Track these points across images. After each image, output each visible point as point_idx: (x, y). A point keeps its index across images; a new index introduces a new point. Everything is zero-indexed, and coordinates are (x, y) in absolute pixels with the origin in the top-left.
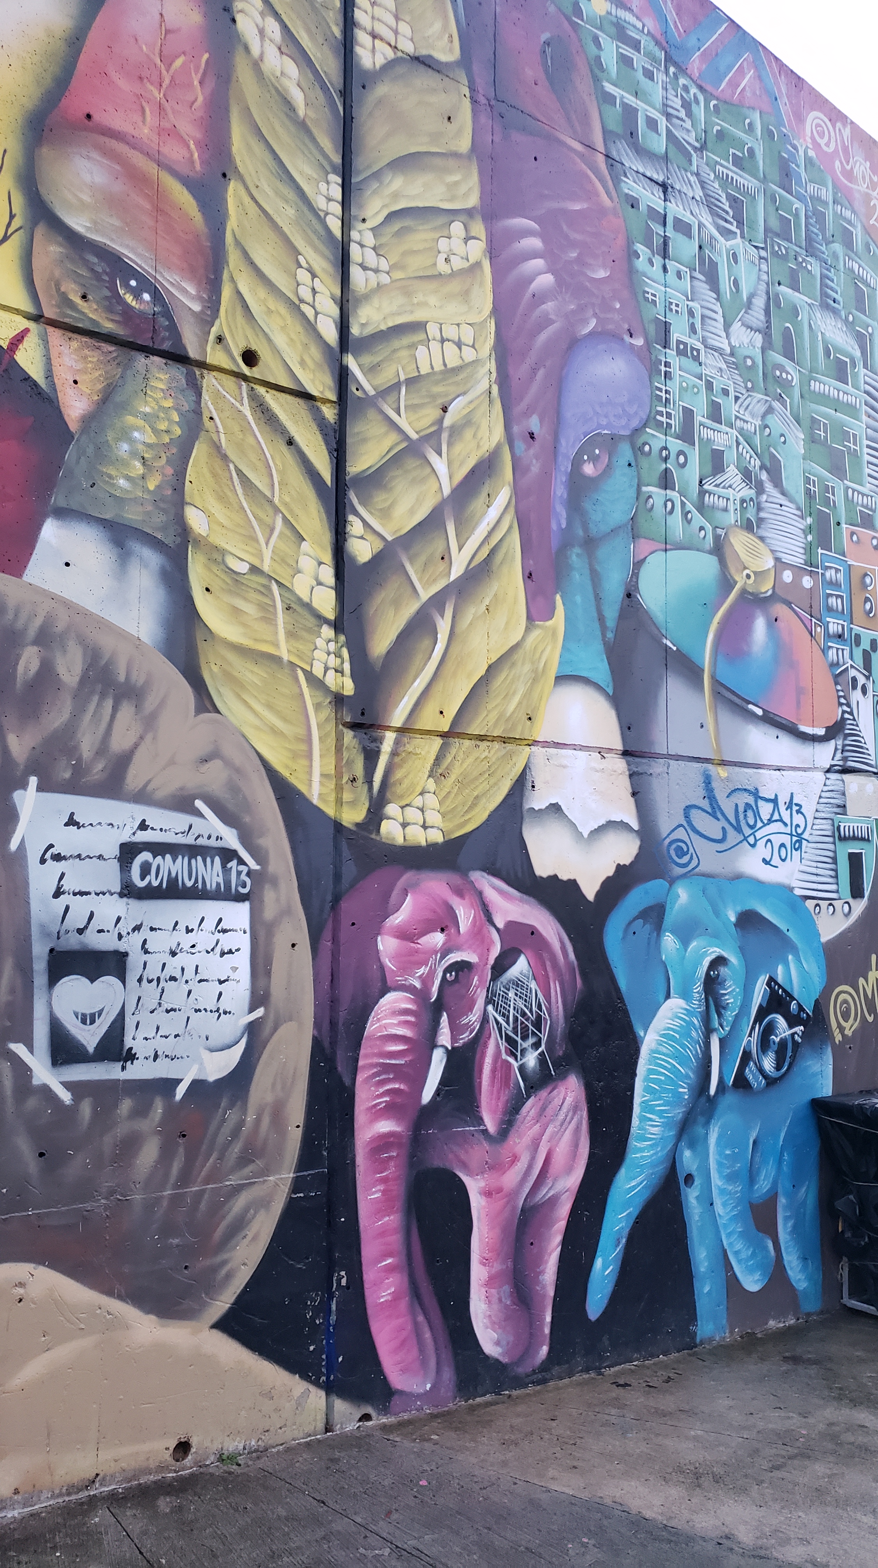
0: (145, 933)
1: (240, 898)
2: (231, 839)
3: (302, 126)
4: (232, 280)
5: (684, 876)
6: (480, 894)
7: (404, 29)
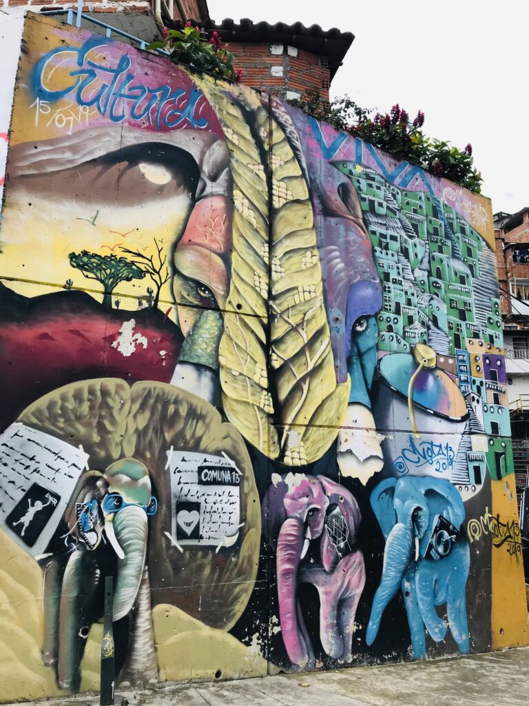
0: (206, 496)
1: (236, 485)
2: (233, 465)
3: (256, 231)
4: (234, 283)
5: (403, 476)
6: (321, 483)
7: (289, 192)
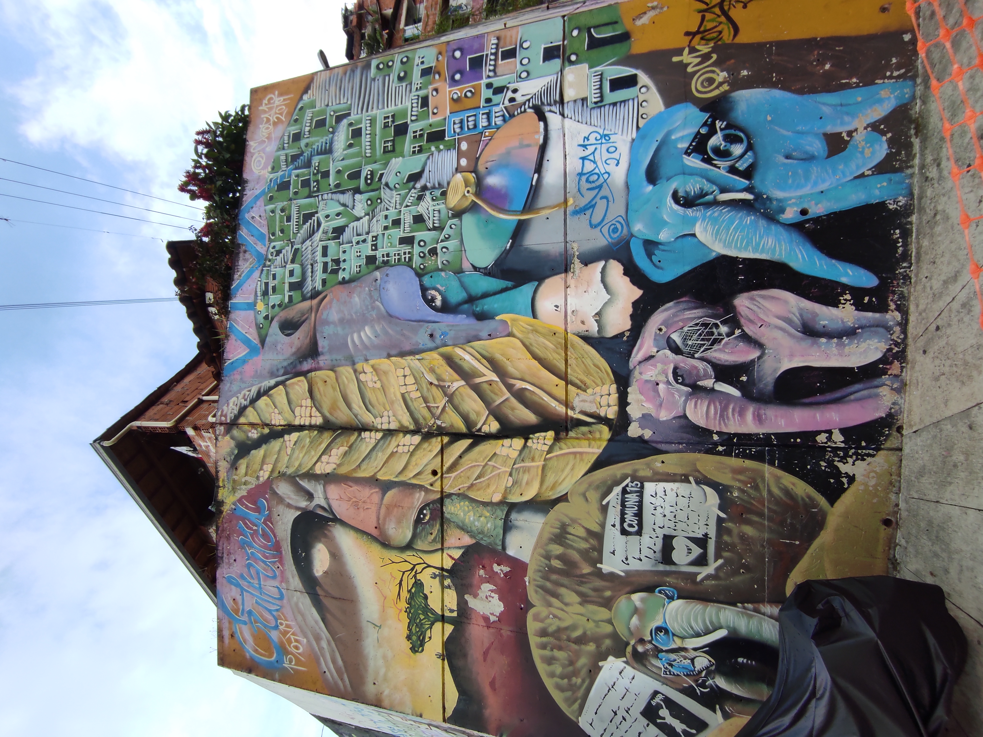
0: (656, 527)
1: (642, 487)
2: (618, 490)
3: (350, 447)
4: (410, 479)
5: (628, 225)
6: (640, 362)
7: (304, 403)
